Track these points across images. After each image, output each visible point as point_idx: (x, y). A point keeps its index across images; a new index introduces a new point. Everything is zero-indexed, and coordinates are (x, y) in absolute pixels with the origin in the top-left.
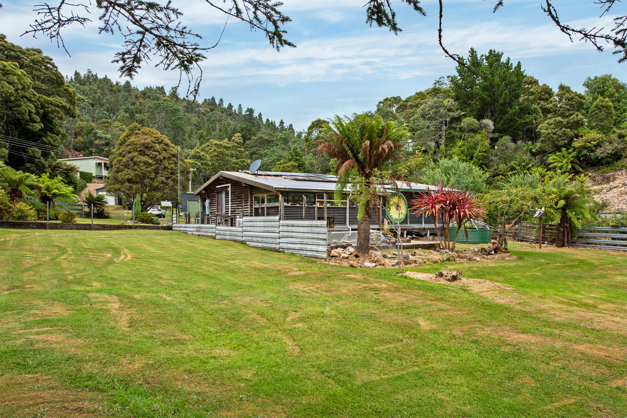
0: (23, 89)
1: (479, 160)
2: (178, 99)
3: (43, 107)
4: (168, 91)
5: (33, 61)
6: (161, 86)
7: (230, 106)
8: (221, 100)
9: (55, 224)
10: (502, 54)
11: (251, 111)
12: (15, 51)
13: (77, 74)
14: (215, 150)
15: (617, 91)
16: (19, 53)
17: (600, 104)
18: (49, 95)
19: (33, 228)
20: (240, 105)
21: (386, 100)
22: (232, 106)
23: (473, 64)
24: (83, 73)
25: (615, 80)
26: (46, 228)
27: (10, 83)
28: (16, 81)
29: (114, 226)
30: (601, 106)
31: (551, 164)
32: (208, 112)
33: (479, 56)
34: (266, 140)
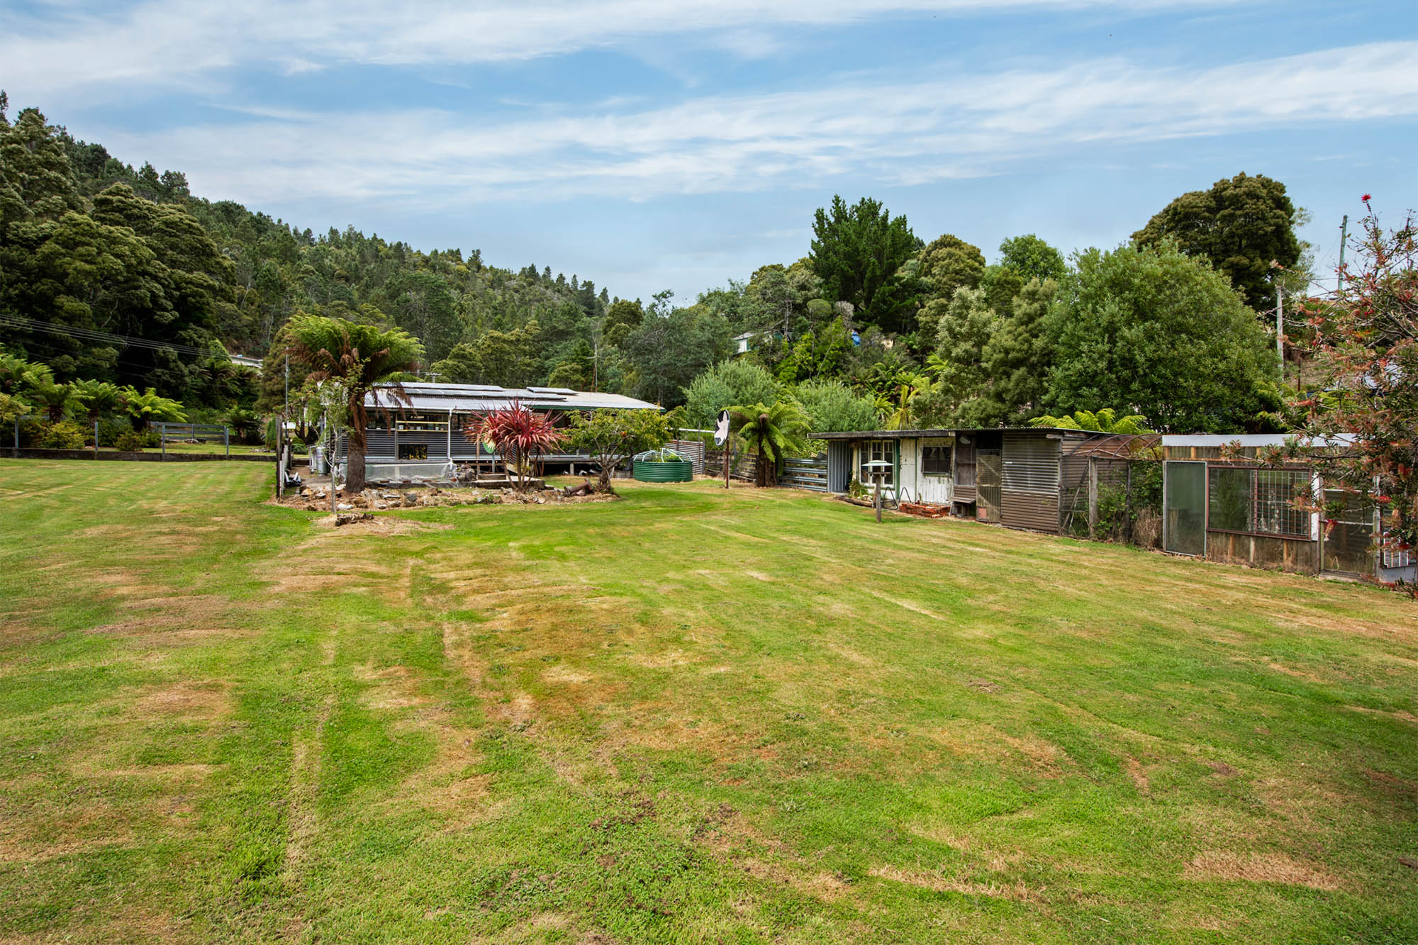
0: (140, 263)
1: (831, 361)
2: (479, 267)
3: (178, 288)
4: (466, 257)
5: (166, 223)
6: (455, 249)
7: (561, 278)
8: (548, 269)
9: (108, 453)
10: (881, 204)
11: (589, 286)
12: (140, 209)
13: (334, 232)
14: (489, 346)
15: (1044, 257)
16: (146, 212)
17: (1004, 278)
18: (190, 271)
19: (74, 458)
20: (575, 276)
21: (762, 269)
22: (564, 279)
23: (838, 220)
24: (342, 230)
25: (1041, 242)
26: (93, 459)
27: (117, 256)
28: (128, 253)
29: (197, 456)
30: (1005, 281)
31: (930, 365)
32: (524, 287)
33: (848, 207)
34: (562, 331)
